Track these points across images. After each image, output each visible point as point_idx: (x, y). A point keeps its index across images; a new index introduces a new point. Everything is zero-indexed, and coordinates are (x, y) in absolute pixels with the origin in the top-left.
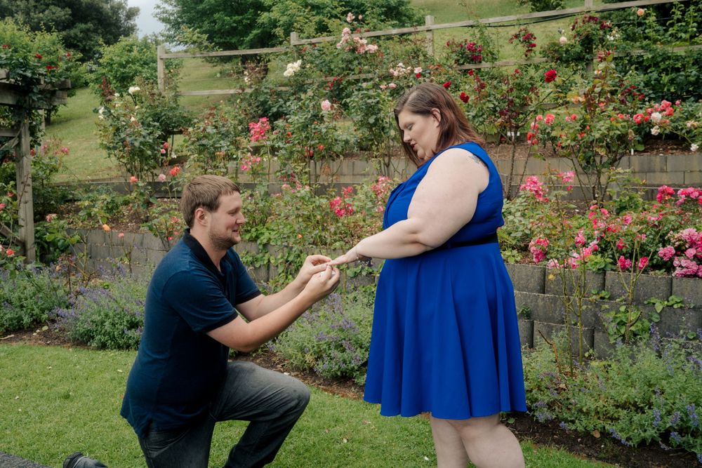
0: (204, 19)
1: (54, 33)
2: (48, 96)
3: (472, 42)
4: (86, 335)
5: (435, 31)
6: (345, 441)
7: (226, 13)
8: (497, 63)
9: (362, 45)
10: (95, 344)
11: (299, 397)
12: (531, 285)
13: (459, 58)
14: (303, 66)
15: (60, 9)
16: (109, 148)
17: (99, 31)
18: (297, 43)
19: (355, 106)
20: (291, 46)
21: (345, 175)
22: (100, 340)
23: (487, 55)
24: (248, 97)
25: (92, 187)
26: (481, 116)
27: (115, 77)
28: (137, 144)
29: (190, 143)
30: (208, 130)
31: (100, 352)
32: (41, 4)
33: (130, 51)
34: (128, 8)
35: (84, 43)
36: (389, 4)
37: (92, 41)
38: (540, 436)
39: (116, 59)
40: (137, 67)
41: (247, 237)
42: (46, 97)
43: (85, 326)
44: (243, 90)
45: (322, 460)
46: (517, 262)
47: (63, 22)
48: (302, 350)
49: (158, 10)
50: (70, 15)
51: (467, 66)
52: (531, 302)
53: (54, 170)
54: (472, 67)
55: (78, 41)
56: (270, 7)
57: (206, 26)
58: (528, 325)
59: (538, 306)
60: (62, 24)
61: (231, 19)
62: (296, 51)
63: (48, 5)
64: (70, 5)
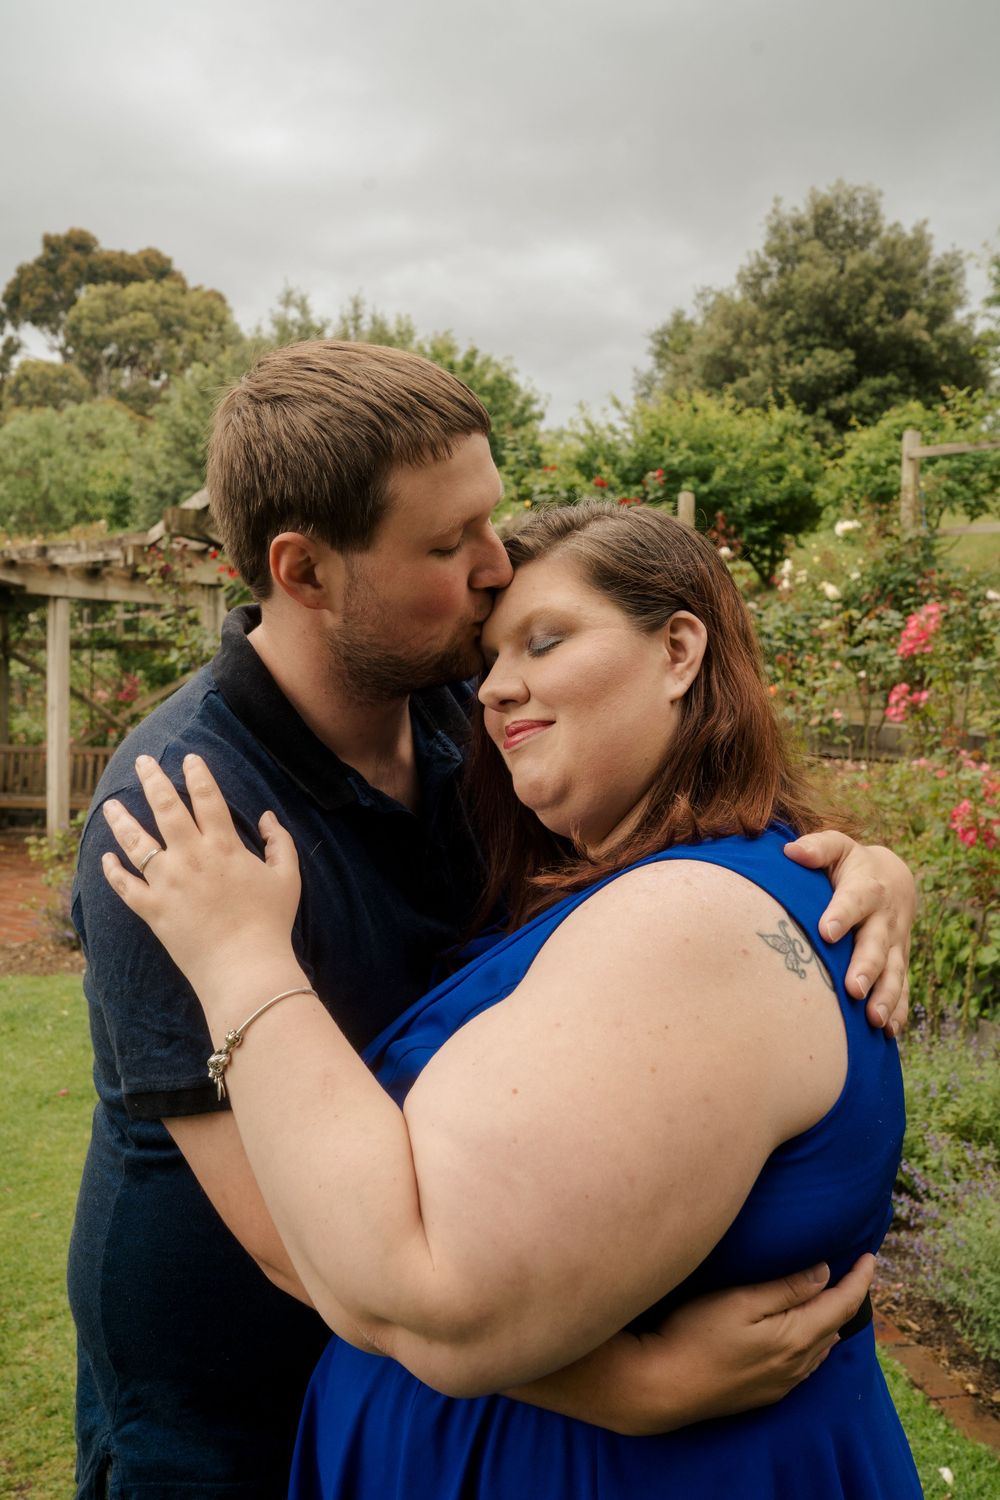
15: (831, 353)
17: (913, 389)
32: (800, 348)
47: (838, 378)
50: (852, 363)
60: (835, 383)
63: (810, 348)
64: (855, 343)
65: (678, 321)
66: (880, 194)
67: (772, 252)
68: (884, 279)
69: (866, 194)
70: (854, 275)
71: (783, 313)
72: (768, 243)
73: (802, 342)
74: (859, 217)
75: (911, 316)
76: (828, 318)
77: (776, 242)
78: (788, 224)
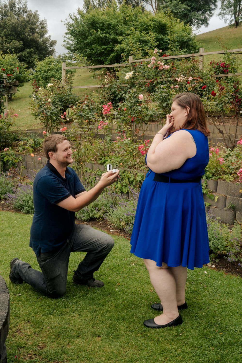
0: (88, 47)
1: (14, 55)
2: (8, 89)
3: (223, 62)
4: (20, 207)
5: (205, 56)
6: (133, 264)
7: (99, 45)
8: (236, 74)
9: (162, 65)
10: (24, 211)
11: (108, 243)
12: (236, 194)
13: (216, 71)
14: (134, 74)
15: (17, 42)
16: (36, 115)
17: (37, 53)
18: (132, 62)
19: (157, 97)
20: (129, 63)
21: (153, 131)
22: (27, 209)
23: (232, 69)
24: (106, 89)
25: (27, 134)
26: (221, 104)
27: (42, 78)
28: (49, 114)
29: (74, 114)
30: (83, 108)
31: (26, 215)
32: (9, 39)
33: (50, 64)
34: (51, 41)
35: (29, 59)
36: (183, 40)
37: (33, 58)
38: (230, 269)
39: (43, 68)
40: (53, 72)
41: (100, 162)
42: (7, 90)
43: (20, 203)
44: (104, 86)
45: (121, 273)
46: (231, 181)
47: (19, 48)
48: (119, 220)
49: (65, 43)
50: (22, 45)
51: (220, 75)
52: (236, 202)
53: (10, 125)
54: (223, 75)
55: (26, 58)
56: (121, 41)
57: (88, 51)
58: (233, 214)
59: (239, 204)
60: (18, 49)
61: (101, 47)
62: (132, 66)
63: (12, 40)
66: (27, 2)
68: (29, 24)
70: (22, 22)
71: (3, 30)
74: (22, 7)
75: (36, 34)
76: (16, 32)
78: (3, 6)
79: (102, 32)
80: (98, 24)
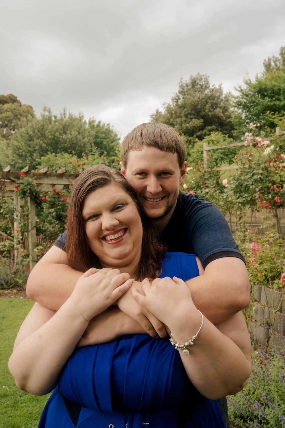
9: (260, 142)
15: (197, 120)
17: (219, 129)
18: (280, 133)
20: (276, 136)
47: (199, 127)
50: (202, 123)
60: (198, 128)
63: (191, 119)
64: (203, 117)
65: (157, 112)
66: (209, 77)
67: (180, 92)
68: (210, 99)
69: (205, 77)
70: (203, 99)
71: (184, 110)
72: (179, 90)
73: (189, 117)
74: (204, 83)
75: (218, 109)
76: (196, 111)
77: (181, 90)
78: (184, 85)
79: (270, 100)
80: (266, 91)
